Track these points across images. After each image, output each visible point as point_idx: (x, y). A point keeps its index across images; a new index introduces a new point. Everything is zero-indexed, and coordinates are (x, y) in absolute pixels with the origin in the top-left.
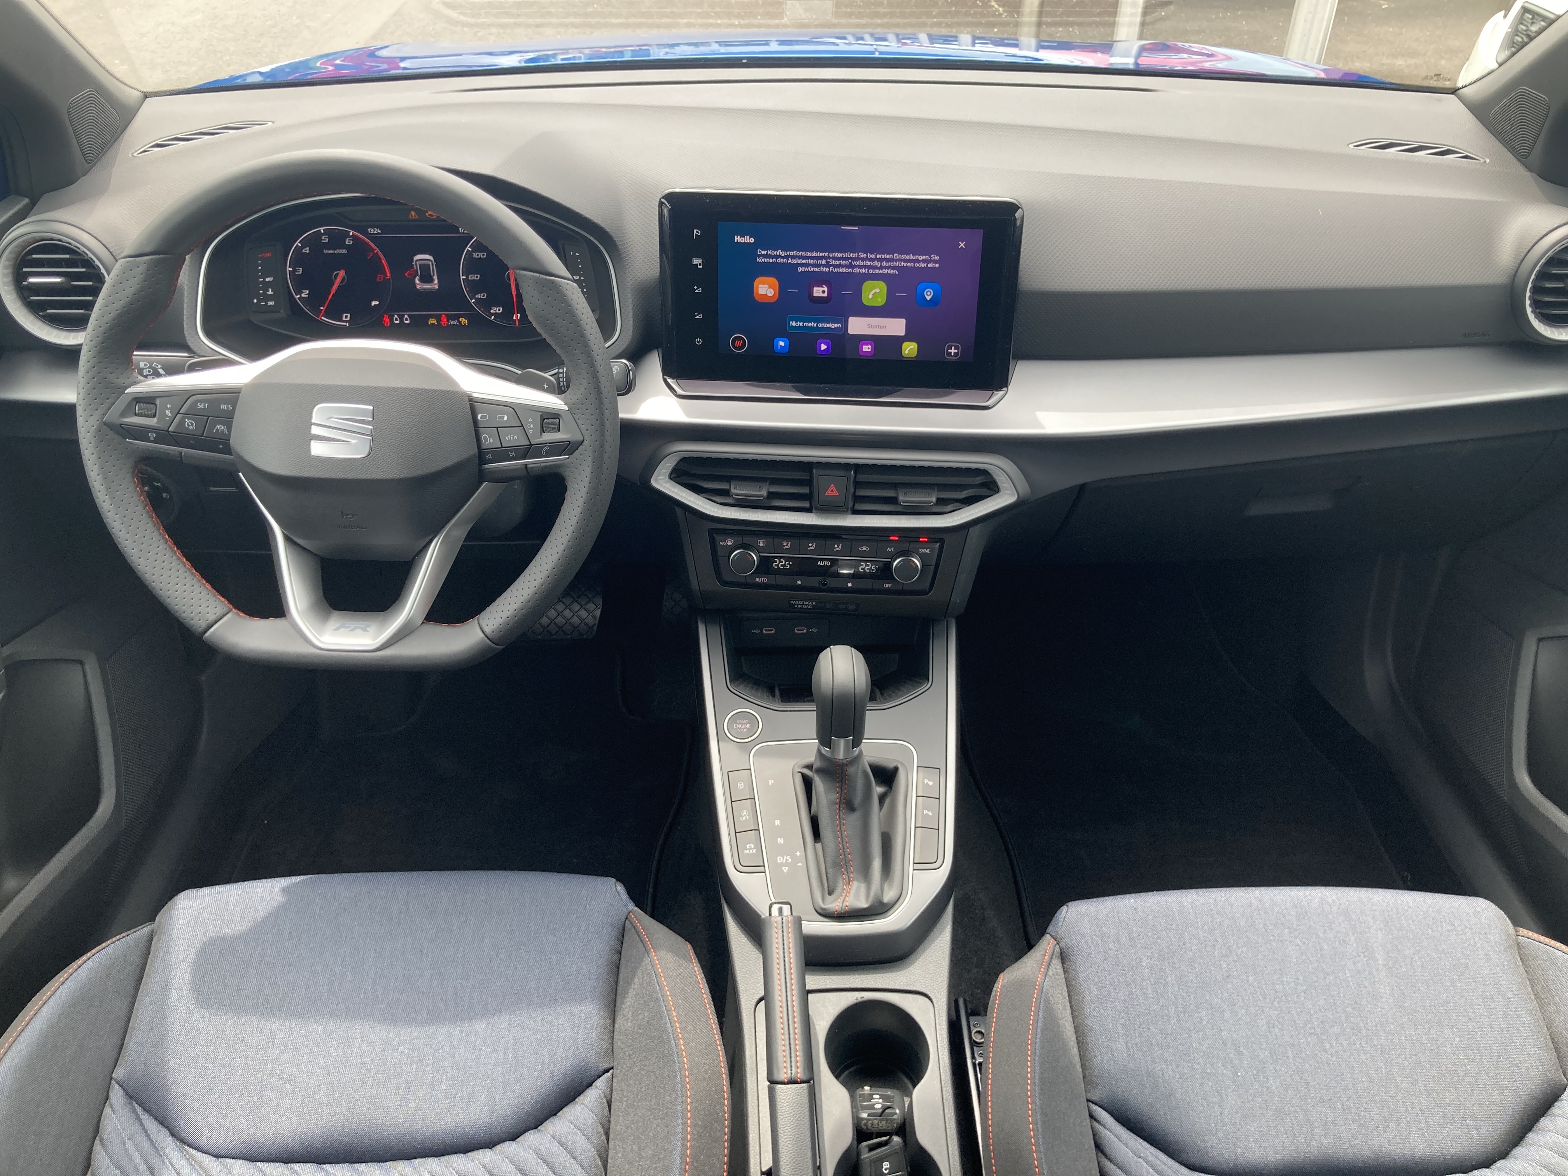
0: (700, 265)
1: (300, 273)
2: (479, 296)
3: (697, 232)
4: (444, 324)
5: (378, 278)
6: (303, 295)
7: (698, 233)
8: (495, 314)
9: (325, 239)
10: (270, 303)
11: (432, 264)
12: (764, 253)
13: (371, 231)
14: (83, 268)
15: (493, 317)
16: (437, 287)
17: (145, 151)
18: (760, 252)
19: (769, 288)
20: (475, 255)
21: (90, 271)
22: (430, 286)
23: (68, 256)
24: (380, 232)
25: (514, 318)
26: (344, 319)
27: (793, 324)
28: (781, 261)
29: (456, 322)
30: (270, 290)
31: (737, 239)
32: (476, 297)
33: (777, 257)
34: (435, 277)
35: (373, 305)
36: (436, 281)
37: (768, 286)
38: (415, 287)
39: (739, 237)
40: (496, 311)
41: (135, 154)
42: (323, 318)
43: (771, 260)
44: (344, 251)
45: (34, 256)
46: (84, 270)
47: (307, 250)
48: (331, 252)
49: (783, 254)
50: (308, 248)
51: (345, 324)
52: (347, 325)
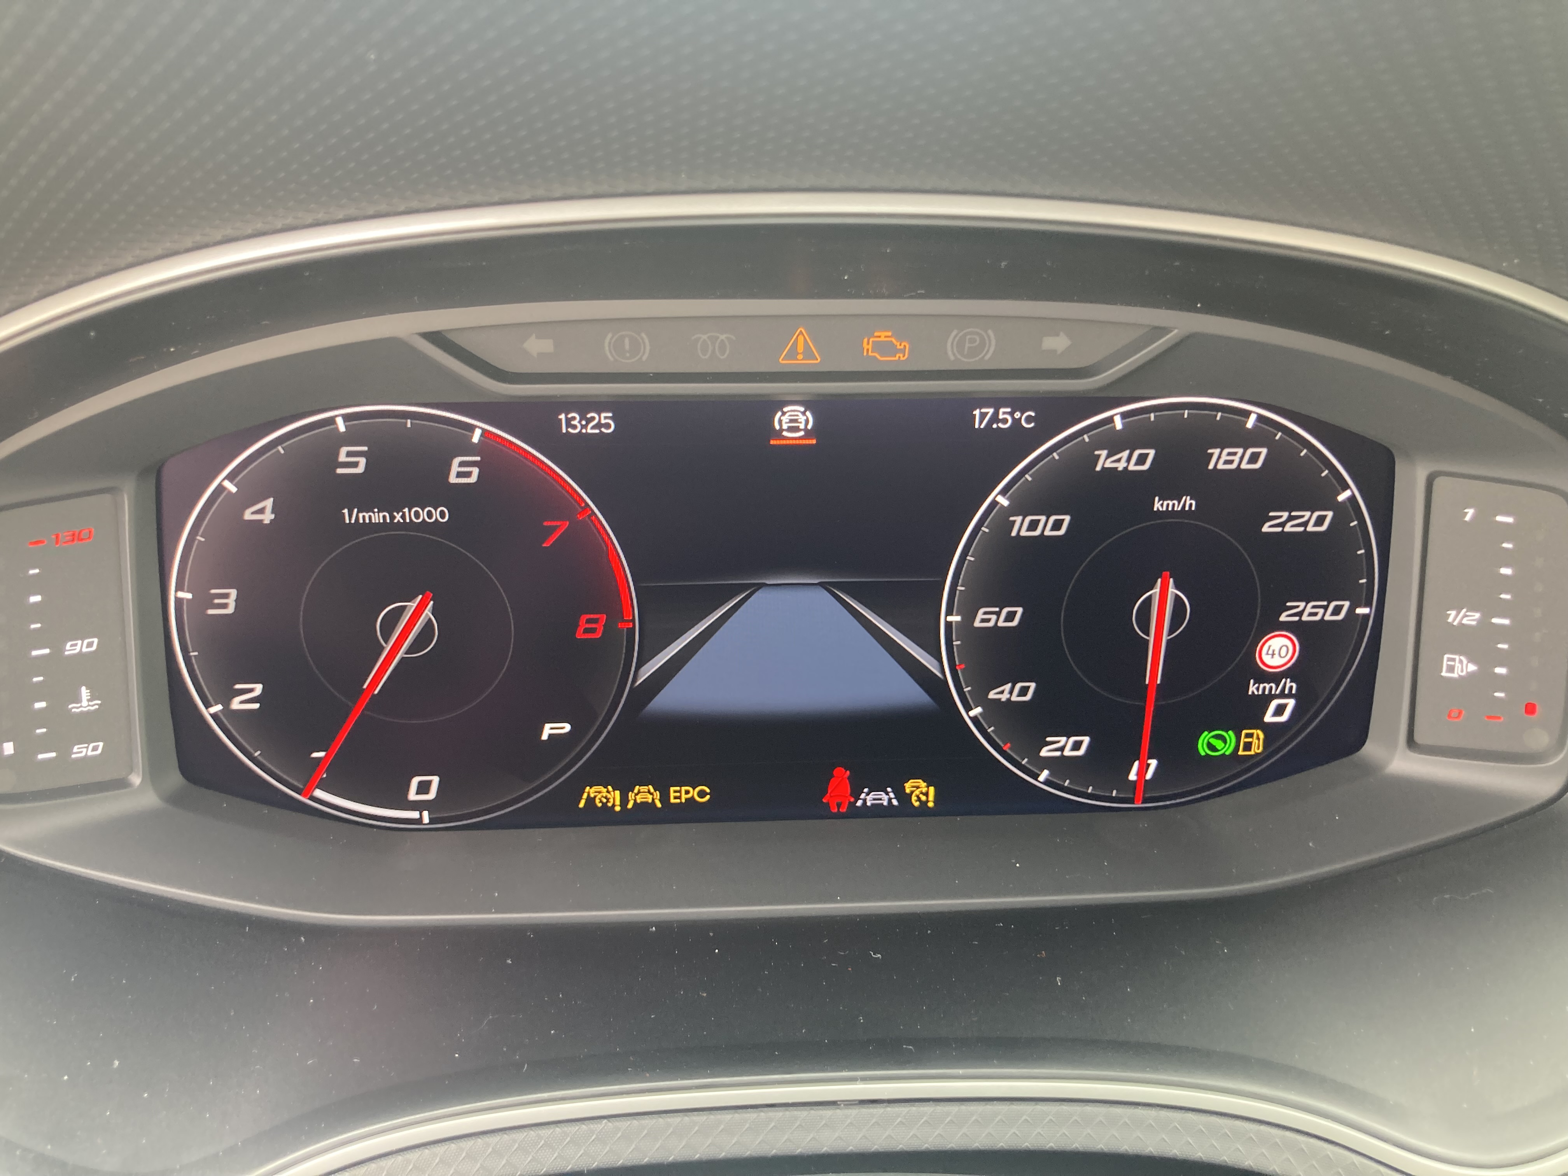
1: (229, 610)
2: (1003, 693)
6: (236, 704)
8: (1059, 765)
9: (353, 462)
10: (82, 751)
13: (573, 423)
15: (1044, 775)
20: (1020, 527)
25: (1132, 777)
26: (413, 796)
29: (885, 798)
30: (85, 692)
32: (992, 695)
35: (545, 737)
40: (1062, 749)
42: (318, 793)
44: (439, 514)
48: (377, 517)
50: (269, 503)
51: (415, 815)
52: (426, 819)
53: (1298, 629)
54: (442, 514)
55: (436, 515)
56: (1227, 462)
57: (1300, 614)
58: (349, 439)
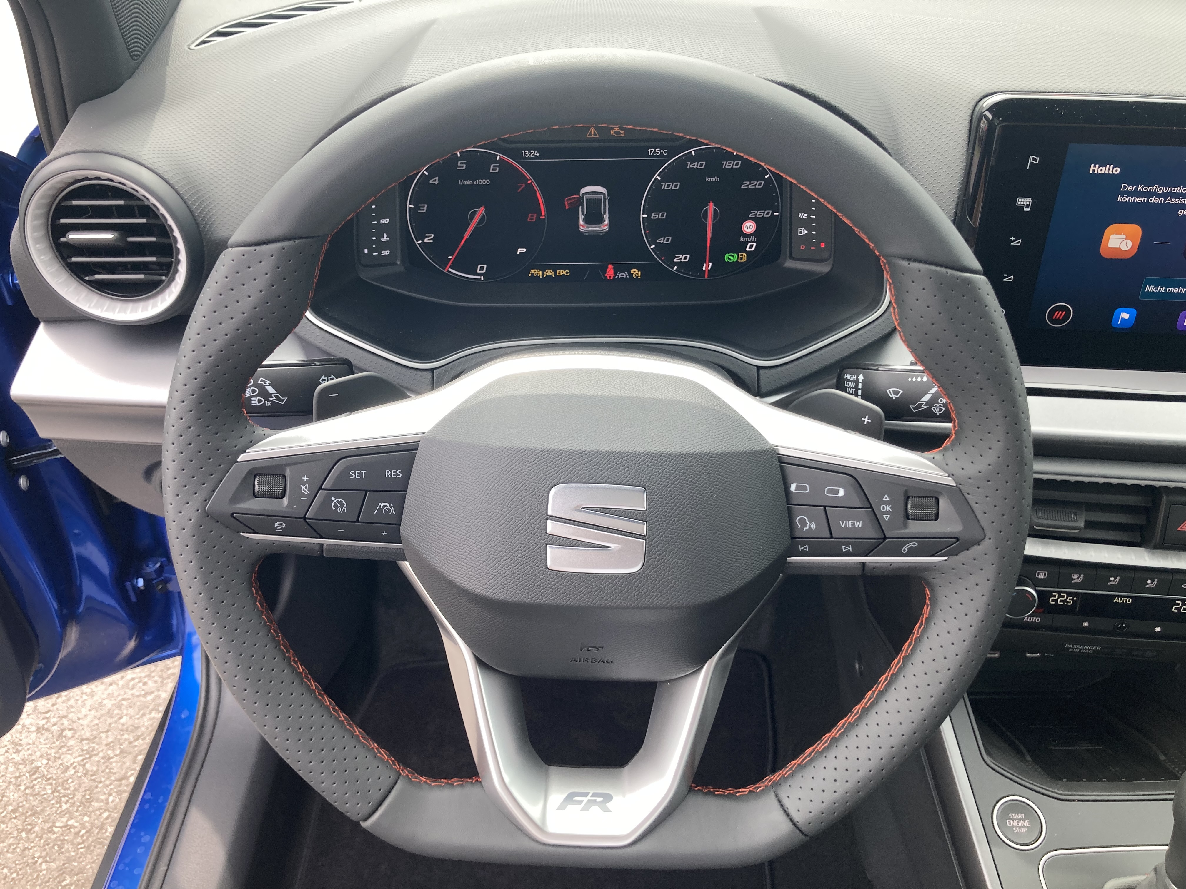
0: (1027, 206)
1: (425, 211)
2: (661, 241)
3: (1034, 159)
4: (610, 277)
5: (529, 217)
6: (426, 241)
7: (1036, 160)
8: (680, 264)
9: (462, 166)
10: (384, 253)
11: (605, 199)
12: (1130, 188)
13: (526, 154)
14: (141, 217)
15: (675, 268)
16: (606, 229)
17: (204, 42)
18: (1125, 187)
19: (1126, 239)
20: (664, 186)
21: (152, 221)
22: (597, 229)
23: (121, 202)
24: (538, 155)
25: (704, 269)
26: (478, 271)
27: (1150, 289)
28: (1155, 200)
29: (625, 275)
30: (385, 235)
31: (1095, 169)
32: (658, 241)
33: (1149, 195)
34: (606, 217)
35: (518, 253)
36: (607, 222)
37: (1124, 237)
38: (578, 228)
39: (1097, 165)
40: (681, 259)
41: (192, 47)
42: (450, 270)
43: (1139, 200)
44: (487, 182)
45: (75, 203)
46: (144, 221)
47: (435, 181)
48: (469, 183)
49: (1162, 190)
50: (437, 178)
51: (479, 277)
52: (482, 279)
53: (754, 219)
54: (488, 182)
55: (486, 182)
56: (728, 166)
57: (756, 215)
58: (460, 159)
